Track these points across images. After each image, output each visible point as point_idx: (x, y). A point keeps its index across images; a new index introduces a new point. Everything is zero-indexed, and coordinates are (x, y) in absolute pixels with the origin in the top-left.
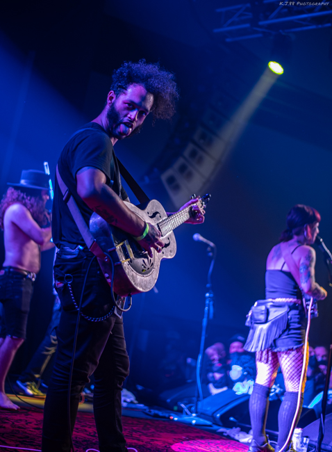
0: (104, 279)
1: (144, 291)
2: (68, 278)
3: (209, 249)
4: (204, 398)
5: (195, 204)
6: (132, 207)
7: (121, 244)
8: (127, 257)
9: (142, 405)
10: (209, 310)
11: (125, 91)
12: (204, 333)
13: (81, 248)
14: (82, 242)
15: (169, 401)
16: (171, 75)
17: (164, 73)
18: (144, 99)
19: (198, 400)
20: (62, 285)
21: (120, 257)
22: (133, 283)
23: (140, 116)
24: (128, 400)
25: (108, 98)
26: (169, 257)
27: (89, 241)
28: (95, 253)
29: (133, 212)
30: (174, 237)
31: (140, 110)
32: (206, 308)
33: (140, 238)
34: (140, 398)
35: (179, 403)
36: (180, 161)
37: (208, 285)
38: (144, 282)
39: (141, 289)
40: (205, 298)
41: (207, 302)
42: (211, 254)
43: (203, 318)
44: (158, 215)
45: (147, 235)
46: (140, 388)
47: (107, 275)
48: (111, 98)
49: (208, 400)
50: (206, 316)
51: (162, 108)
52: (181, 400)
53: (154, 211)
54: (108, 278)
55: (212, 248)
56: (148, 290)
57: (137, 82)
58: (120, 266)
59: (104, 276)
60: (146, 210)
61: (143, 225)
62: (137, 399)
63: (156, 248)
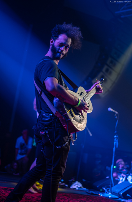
0: (63, 127)
1: (82, 130)
2: (46, 129)
3: (115, 115)
4: (115, 185)
5: (97, 85)
6: (71, 92)
7: (69, 111)
8: (73, 116)
9: (85, 189)
10: (116, 143)
11: (58, 38)
12: (114, 154)
13: (51, 115)
14: (51, 112)
15: (98, 186)
16: (78, 28)
17: (75, 28)
18: (67, 40)
19: (112, 186)
20: (43, 133)
21: (69, 117)
22: (77, 128)
23: (66, 49)
24: (79, 186)
25: (51, 42)
26: (90, 112)
27: (54, 111)
28: (58, 116)
29: (72, 95)
30: (91, 102)
31: (66, 45)
32: (115, 143)
33: (77, 106)
34: (84, 186)
35: (103, 188)
36: (101, 74)
37: (115, 132)
38: (81, 126)
39: (80, 130)
40: (114, 138)
41: (115, 140)
42: (116, 117)
43: (113, 147)
44: (83, 93)
45: (80, 105)
46: (84, 180)
47: (64, 125)
48: (52, 42)
49: (116, 186)
50: (115, 146)
51: (76, 44)
52: (104, 186)
53: (81, 92)
54: (65, 126)
55: (117, 114)
56: (83, 129)
57: (62, 33)
58: (70, 121)
59: (63, 126)
60: (78, 92)
61: (77, 100)
62: (83, 186)
63: (84, 111)
